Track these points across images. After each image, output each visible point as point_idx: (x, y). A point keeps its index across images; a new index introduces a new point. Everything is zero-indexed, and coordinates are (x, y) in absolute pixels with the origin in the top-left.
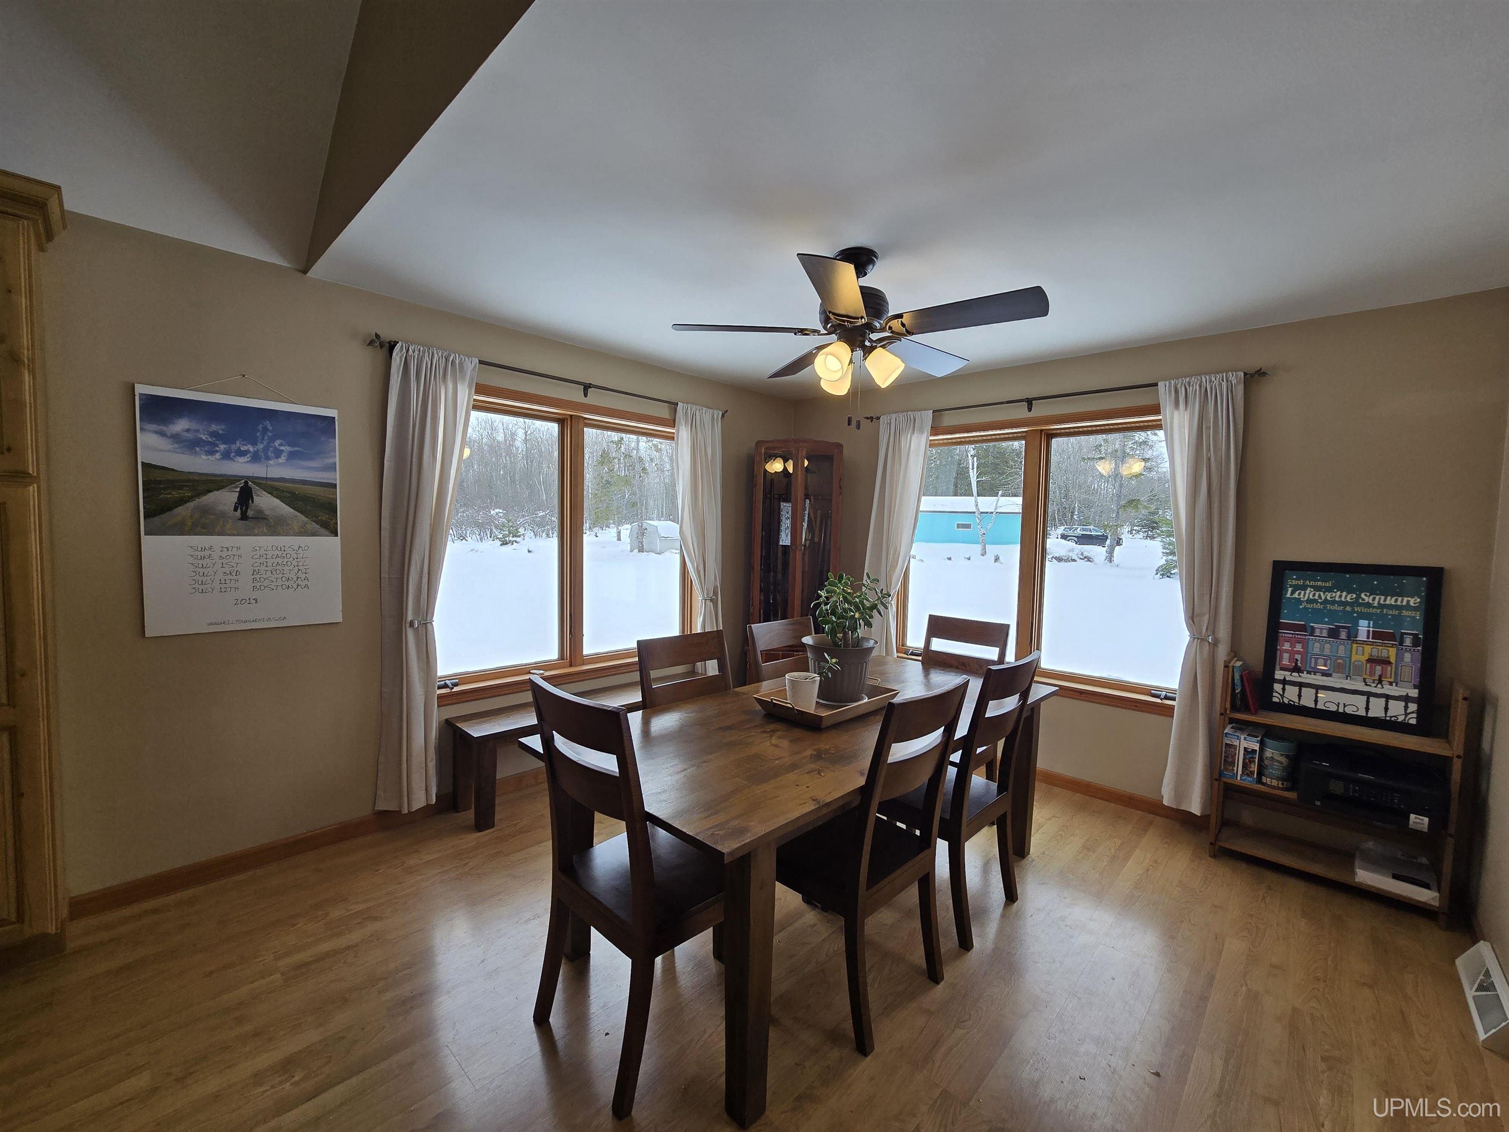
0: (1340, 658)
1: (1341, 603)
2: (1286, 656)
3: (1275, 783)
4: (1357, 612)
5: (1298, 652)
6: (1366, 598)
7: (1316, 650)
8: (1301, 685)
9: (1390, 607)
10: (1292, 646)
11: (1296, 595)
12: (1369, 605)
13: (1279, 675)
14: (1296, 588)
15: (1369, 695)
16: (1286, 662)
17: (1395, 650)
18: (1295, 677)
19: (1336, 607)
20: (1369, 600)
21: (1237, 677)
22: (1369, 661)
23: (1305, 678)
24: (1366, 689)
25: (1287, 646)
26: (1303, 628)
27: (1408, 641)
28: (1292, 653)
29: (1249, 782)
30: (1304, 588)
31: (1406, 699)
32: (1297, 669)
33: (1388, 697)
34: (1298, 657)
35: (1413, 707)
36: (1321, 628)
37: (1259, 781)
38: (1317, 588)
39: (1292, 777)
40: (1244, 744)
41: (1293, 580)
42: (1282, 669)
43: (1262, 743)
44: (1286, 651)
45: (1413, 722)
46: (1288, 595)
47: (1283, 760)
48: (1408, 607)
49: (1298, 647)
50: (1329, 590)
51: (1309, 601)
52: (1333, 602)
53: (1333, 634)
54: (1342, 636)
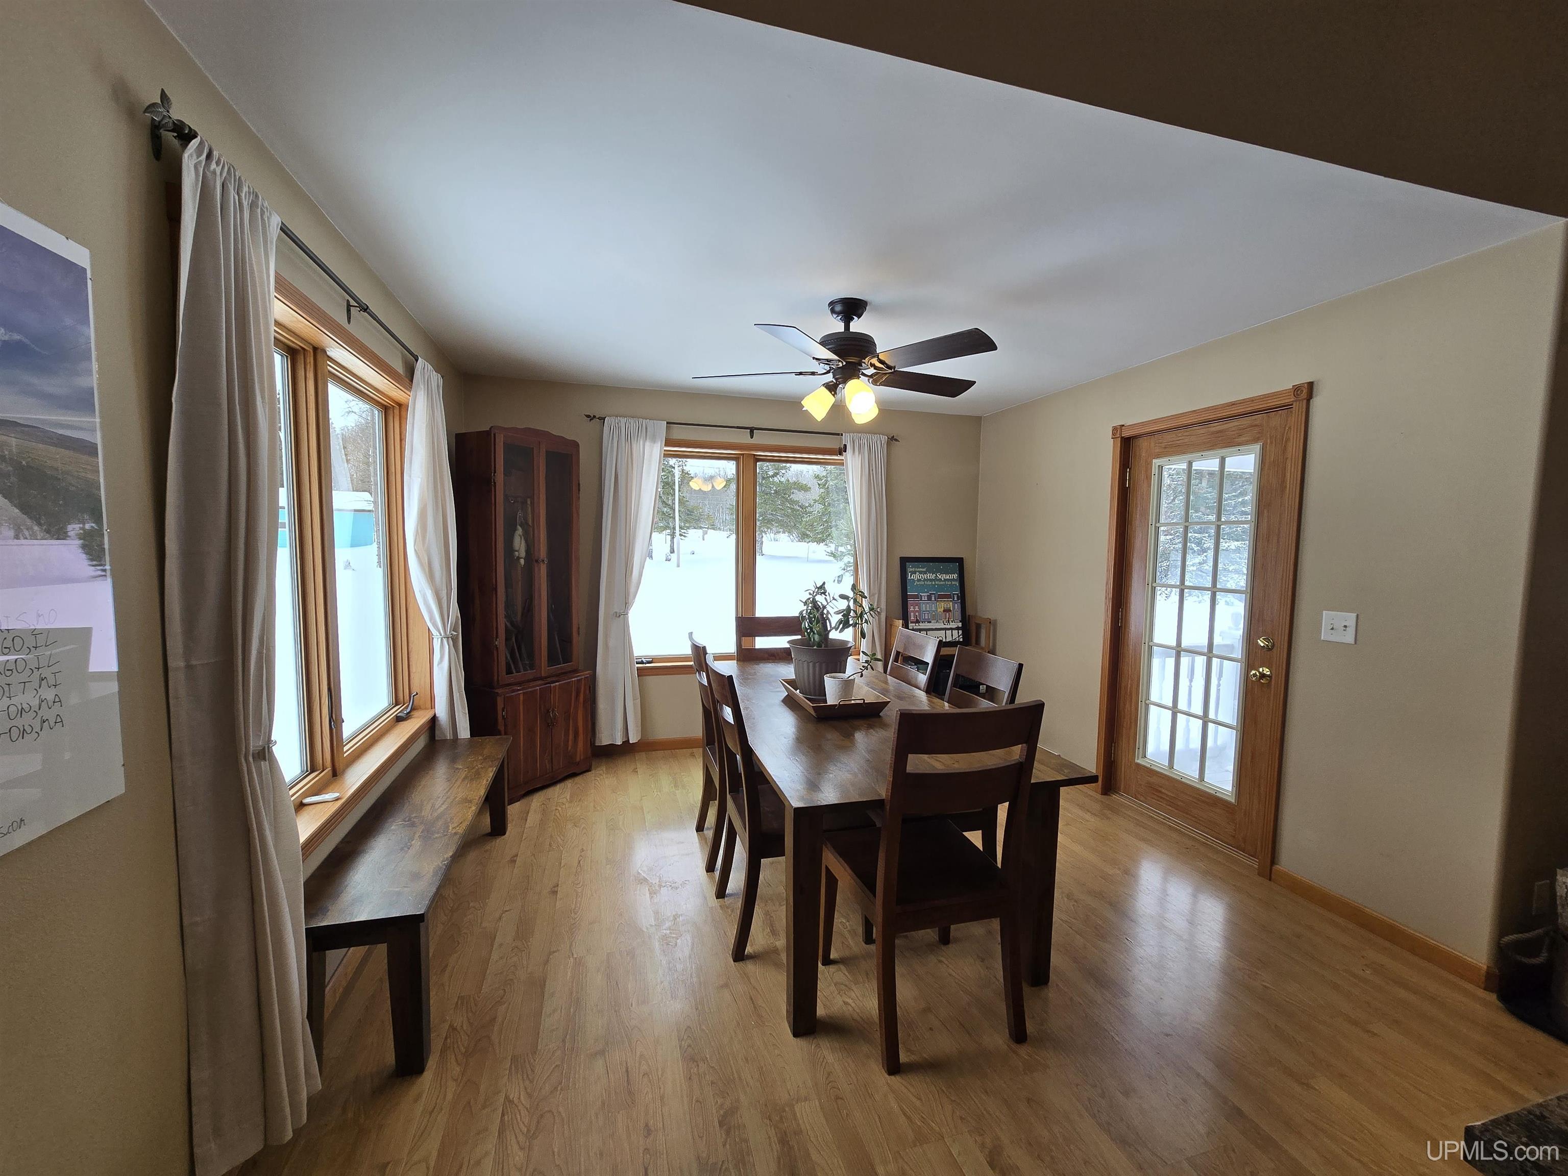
0: (934, 611)
1: (930, 580)
2: (912, 614)
4: (937, 585)
5: (917, 611)
7: (924, 609)
8: (920, 630)
9: (948, 580)
10: (914, 608)
11: (912, 577)
12: (940, 580)
13: (911, 626)
14: (911, 573)
15: (946, 629)
16: (912, 618)
17: (951, 603)
18: (917, 626)
19: (929, 583)
20: (940, 577)
22: (944, 611)
23: (921, 625)
24: (945, 626)
25: (912, 609)
26: (916, 596)
27: (956, 598)
28: (915, 612)
30: (914, 572)
31: (958, 628)
32: (917, 622)
33: (952, 629)
34: (917, 614)
35: (960, 632)
36: (924, 596)
38: (921, 572)
41: (910, 569)
42: (912, 623)
45: (961, 640)
46: (908, 578)
48: (954, 580)
50: (925, 573)
51: (919, 580)
52: (928, 580)
53: (929, 598)
54: (933, 599)
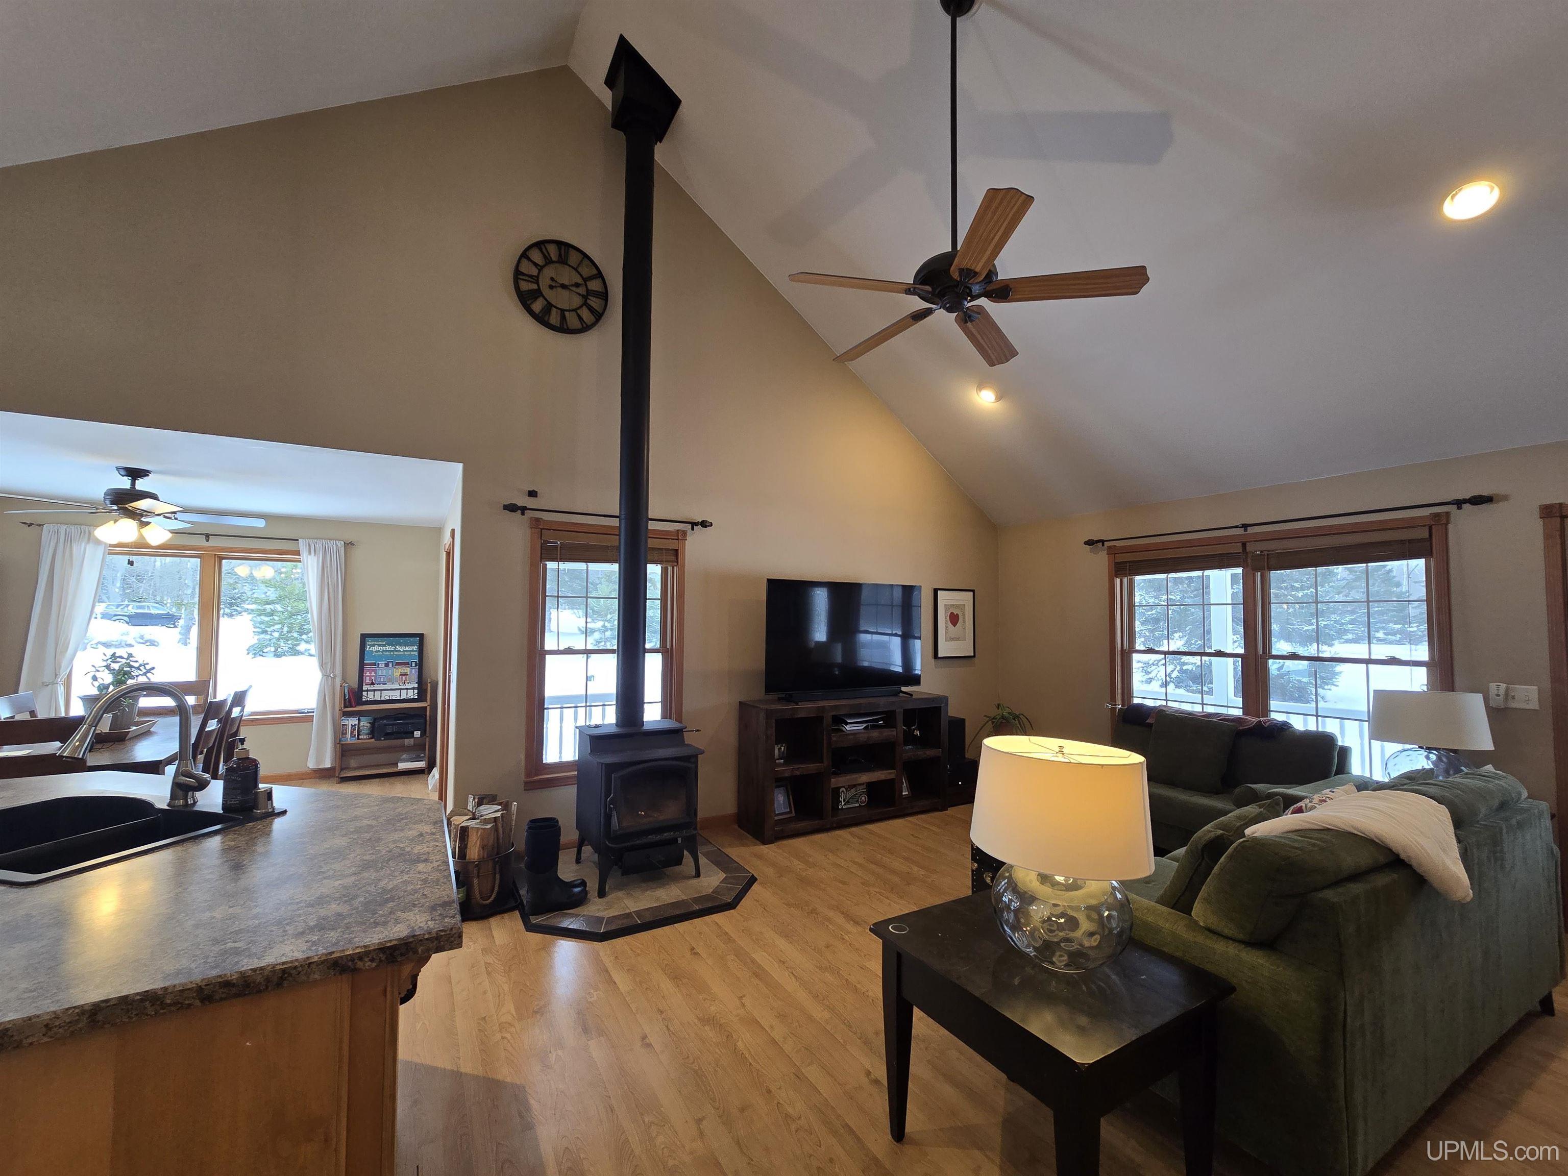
0: (390, 675)
1: (389, 651)
2: (368, 678)
3: (365, 737)
4: (396, 655)
5: (373, 676)
6: (398, 648)
7: (380, 674)
8: (374, 690)
9: (407, 651)
10: (370, 673)
11: (371, 649)
12: (399, 651)
13: (365, 688)
14: (371, 646)
15: (401, 689)
16: (368, 681)
17: (409, 669)
18: (372, 688)
19: (387, 653)
21: (346, 691)
22: (401, 675)
23: (376, 687)
24: (400, 687)
25: (368, 674)
26: (374, 664)
27: (414, 664)
28: (370, 676)
29: (354, 741)
30: (374, 645)
31: (414, 689)
32: (373, 684)
33: (407, 689)
34: (373, 678)
35: (416, 691)
36: (382, 664)
37: (358, 739)
38: (380, 645)
39: (373, 733)
40: (351, 722)
41: (369, 642)
42: (366, 685)
43: (359, 720)
44: (368, 676)
45: (416, 697)
46: (367, 650)
47: (368, 725)
48: (413, 651)
49: (373, 674)
50: (384, 645)
51: (377, 652)
52: (386, 651)
53: (387, 665)
54: (390, 665)
